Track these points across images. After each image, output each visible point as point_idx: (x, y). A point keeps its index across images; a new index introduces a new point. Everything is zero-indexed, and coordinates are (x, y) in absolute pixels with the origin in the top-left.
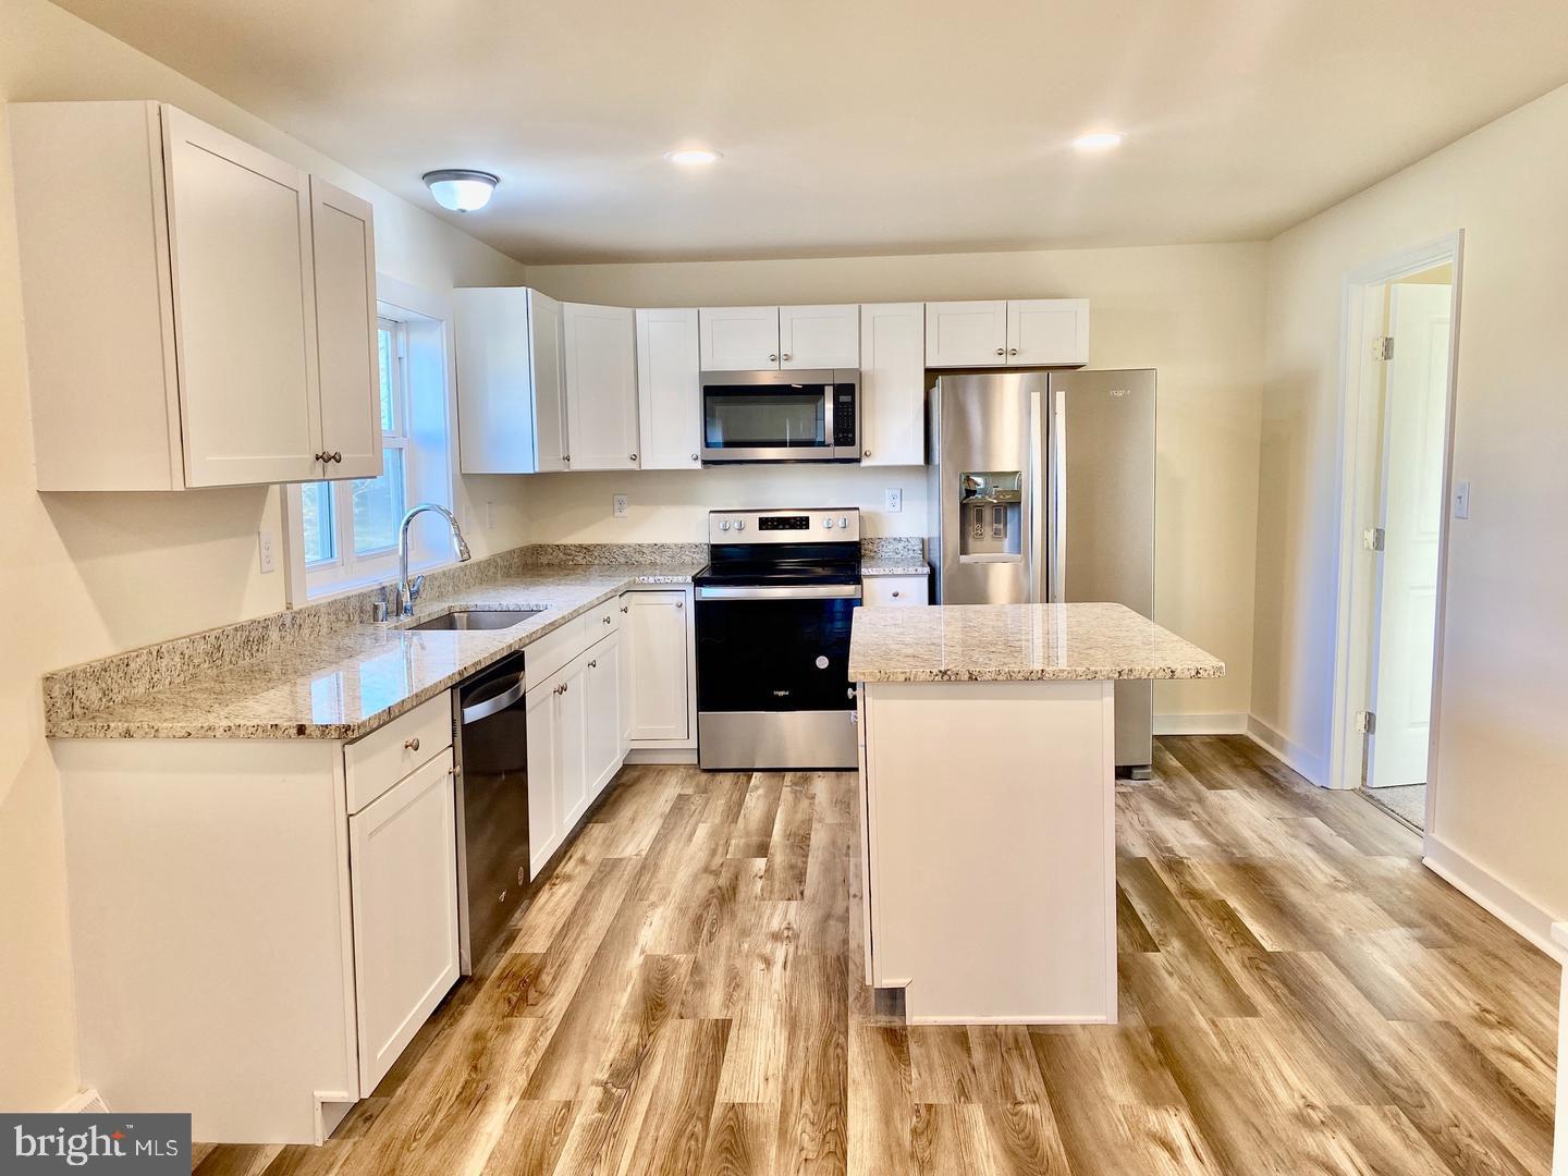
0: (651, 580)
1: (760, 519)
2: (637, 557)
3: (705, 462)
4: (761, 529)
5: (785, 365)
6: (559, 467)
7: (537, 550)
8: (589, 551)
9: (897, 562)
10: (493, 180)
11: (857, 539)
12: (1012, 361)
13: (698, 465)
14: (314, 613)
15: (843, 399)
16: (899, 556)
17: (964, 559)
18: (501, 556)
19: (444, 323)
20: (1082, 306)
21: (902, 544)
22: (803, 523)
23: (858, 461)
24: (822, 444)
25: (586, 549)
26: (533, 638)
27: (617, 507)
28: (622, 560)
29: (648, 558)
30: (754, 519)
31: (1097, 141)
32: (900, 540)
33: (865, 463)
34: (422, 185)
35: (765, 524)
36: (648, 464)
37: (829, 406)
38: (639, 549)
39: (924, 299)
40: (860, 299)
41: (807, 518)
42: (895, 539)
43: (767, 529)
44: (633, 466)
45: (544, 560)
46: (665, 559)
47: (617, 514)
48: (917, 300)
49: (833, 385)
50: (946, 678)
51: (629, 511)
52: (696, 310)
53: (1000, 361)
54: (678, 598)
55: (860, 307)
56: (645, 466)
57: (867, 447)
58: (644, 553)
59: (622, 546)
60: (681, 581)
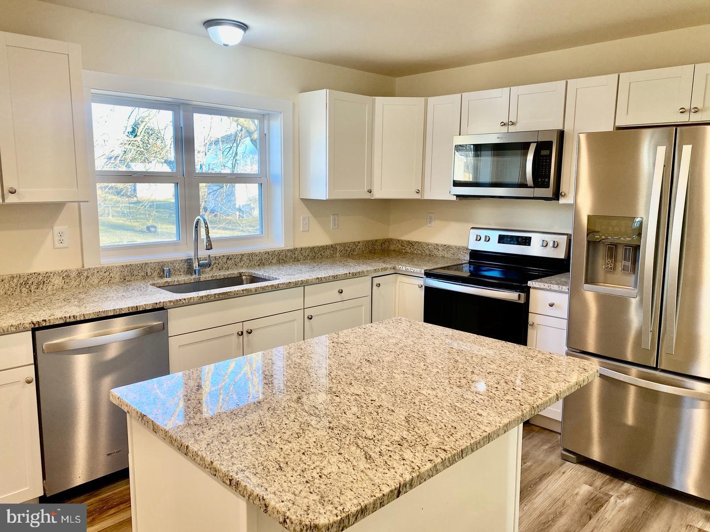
0: (404, 269)
1: (499, 235)
2: (435, 252)
3: (456, 196)
4: (499, 242)
5: (512, 129)
6: (367, 196)
8: (412, 245)
11: (563, 257)
12: (695, 118)
15: (544, 153)
19: (282, 113)
22: (526, 241)
23: (559, 199)
24: (526, 186)
27: (428, 221)
28: (427, 252)
30: (495, 235)
33: (562, 201)
35: (502, 239)
36: (427, 196)
37: (530, 159)
39: (619, 70)
40: (566, 75)
41: (530, 238)
43: (503, 243)
44: (418, 197)
47: (429, 225)
48: (614, 72)
49: (537, 142)
51: (435, 223)
52: (460, 95)
53: (682, 119)
54: (420, 282)
55: (567, 82)
56: (426, 197)
57: (563, 188)
58: (439, 250)
59: (428, 245)
60: (419, 272)
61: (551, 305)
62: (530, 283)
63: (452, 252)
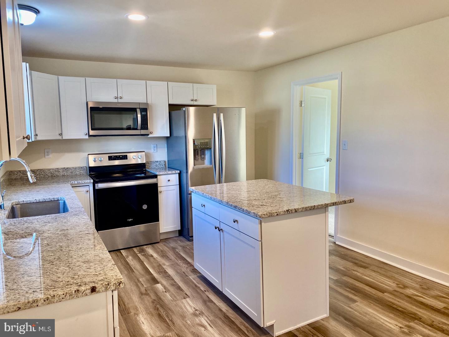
0: (76, 182)
1: (109, 156)
3: (89, 136)
4: (109, 160)
5: (120, 101)
9: (157, 169)
11: (144, 162)
12: (195, 103)
13: (87, 137)
15: (143, 113)
16: (158, 167)
17: (195, 167)
20: (215, 87)
21: (158, 163)
22: (125, 157)
23: (148, 135)
24: (136, 129)
27: (46, 154)
28: (50, 175)
29: (62, 173)
30: (106, 156)
31: (266, 33)
32: (158, 162)
33: (150, 136)
35: (110, 158)
36: (65, 137)
37: (139, 116)
38: (57, 170)
40: (146, 79)
41: (126, 156)
42: (156, 161)
43: (112, 160)
44: (60, 138)
46: (69, 173)
47: (46, 157)
48: (166, 81)
49: (139, 108)
50: (289, 212)
51: (52, 155)
52: (84, 78)
53: (192, 103)
54: (87, 188)
55: (146, 82)
57: (151, 130)
58: (59, 172)
59: (49, 170)
60: (89, 182)
61: (169, 181)
63: (71, 171)
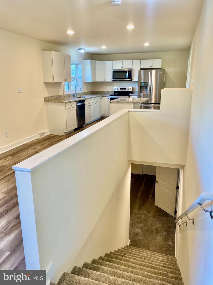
0: (105, 95)
2: (105, 93)
3: (113, 81)
5: (123, 68)
6: (95, 81)
7: (94, 91)
10: (85, 49)
12: (151, 68)
13: (112, 81)
14: (66, 95)
15: (129, 73)
17: (140, 93)
18: (89, 92)
19: (81, 64)
20: (161, 60)
22: (125, 89)
24: (127, 78)
25: (100, 92)
26: (86, 99)
27: (103, 86)
29: (107, 93)
30: (119, 88)
33: (132, 81)
34: (77, 50)
35: (121, 89)
37: (127, 73)
39: (141, 59)
40: (132, 59)
44: (104, 81)
45: (95, 93)
46: (109, 93)
49: (128, 71)
51: (105, 87)
53: (150, 68)
54: (108, 98)
56: (106, 81)
57: (132, 79)
62: (130, 95)
